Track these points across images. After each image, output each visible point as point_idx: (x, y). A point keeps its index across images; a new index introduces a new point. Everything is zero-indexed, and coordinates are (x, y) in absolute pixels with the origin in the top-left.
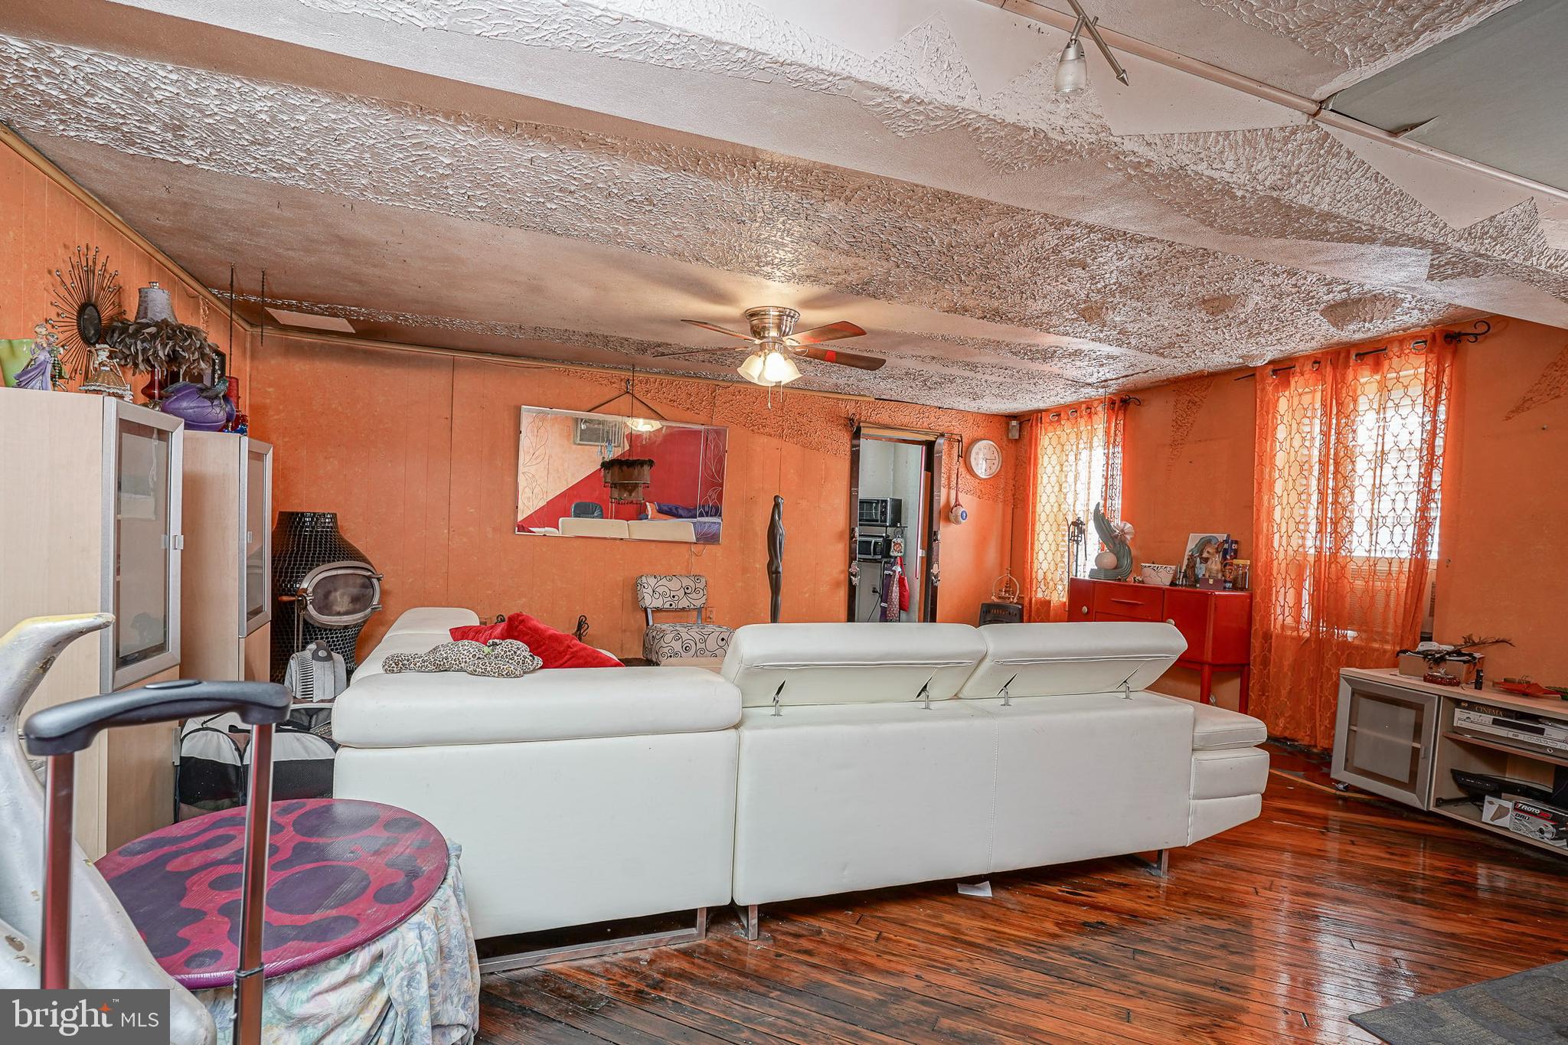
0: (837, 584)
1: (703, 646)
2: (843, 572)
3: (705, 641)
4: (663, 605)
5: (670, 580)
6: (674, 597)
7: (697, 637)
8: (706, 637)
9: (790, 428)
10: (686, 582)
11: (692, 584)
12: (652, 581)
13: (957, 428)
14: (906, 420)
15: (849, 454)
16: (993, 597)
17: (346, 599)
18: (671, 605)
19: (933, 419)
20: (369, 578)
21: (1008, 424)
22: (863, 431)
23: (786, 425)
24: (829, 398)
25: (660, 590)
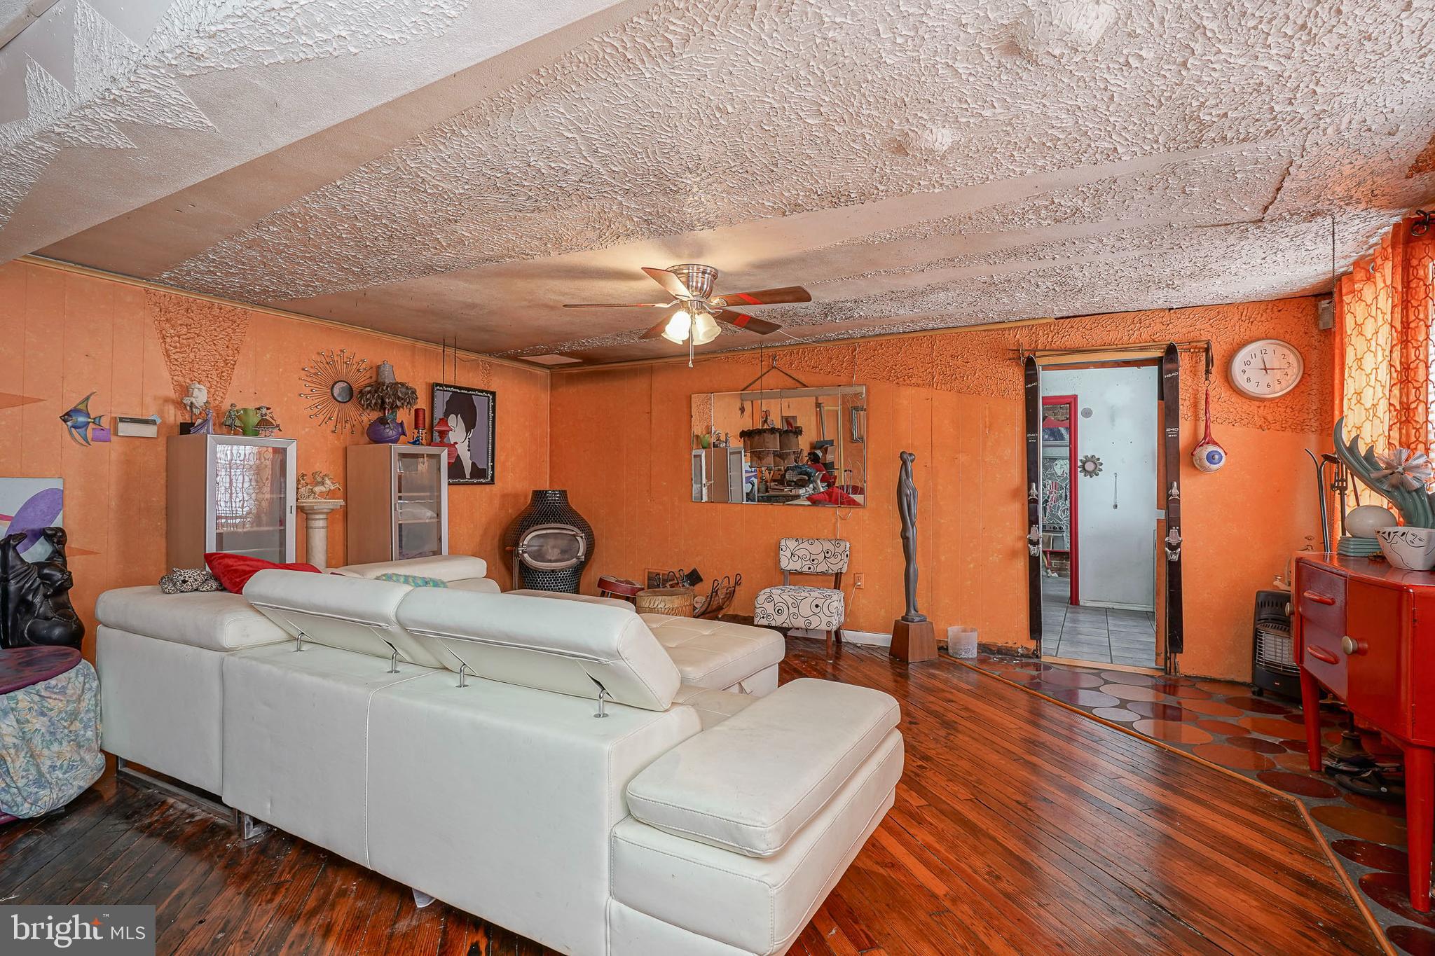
0: (1013, 554)
1: (796, 610)
2: (1020, 538)
3: (798, 606)
4: (802, 568)
5: (812, 544)
6: (813, 560)
7: (790, 601)
8: (799, 601)
9: (942, 373)
10: (828, 546)
11: (832, 548)
12: (792, 544)
13: (1203, 330)
14: (1112, 336)
15: (1022, 392)
16: (1277, 583)
17: (557, 551)
18: (810, 568)
19: (1159, 327)
20: (574, 535)
21: (1316, 307)
22: (1039, 362)
23: (936, 371)
24: (991, 330)
25: (800, 553)
